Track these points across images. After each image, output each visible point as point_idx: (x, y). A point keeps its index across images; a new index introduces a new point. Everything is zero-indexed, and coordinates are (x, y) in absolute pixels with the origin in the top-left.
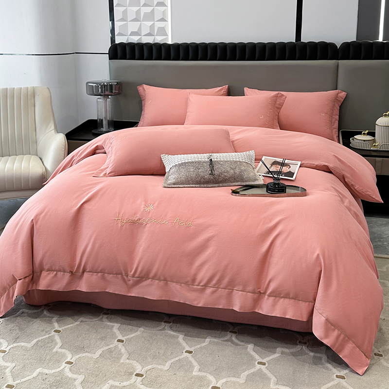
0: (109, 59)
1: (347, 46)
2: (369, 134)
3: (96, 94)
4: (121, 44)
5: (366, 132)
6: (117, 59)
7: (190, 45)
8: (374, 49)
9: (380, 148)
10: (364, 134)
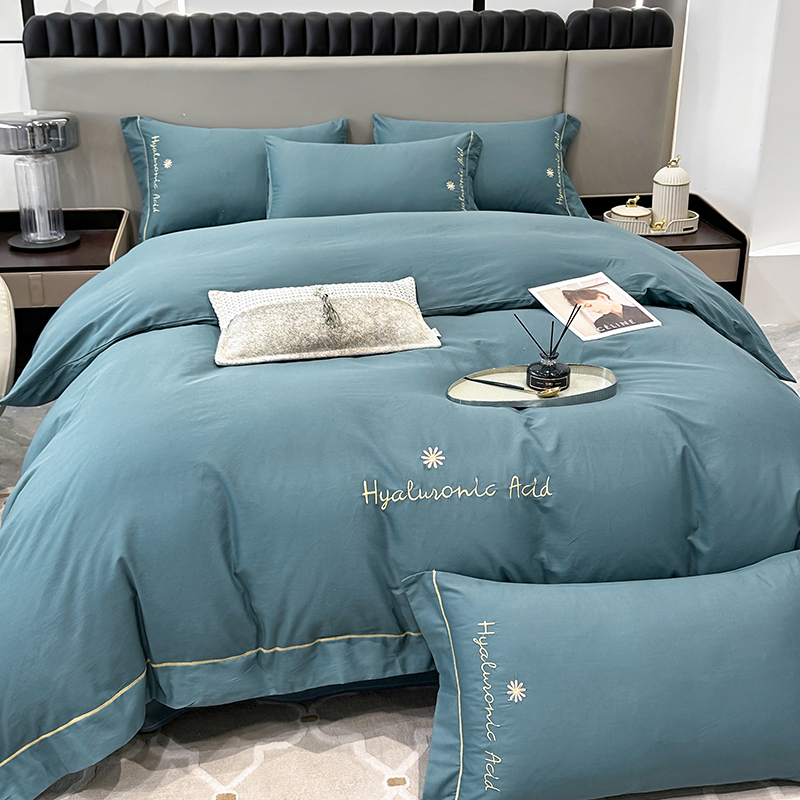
0: (26, 57)
1: (582, 19)
2: (639, 203)
3: (16, 149)
4: (54, 17)
5: (635, 200)
6: (48, 56)
7: (240, 20)
8: (634, 26)
9: (668, 230)
10: (632, 203)
